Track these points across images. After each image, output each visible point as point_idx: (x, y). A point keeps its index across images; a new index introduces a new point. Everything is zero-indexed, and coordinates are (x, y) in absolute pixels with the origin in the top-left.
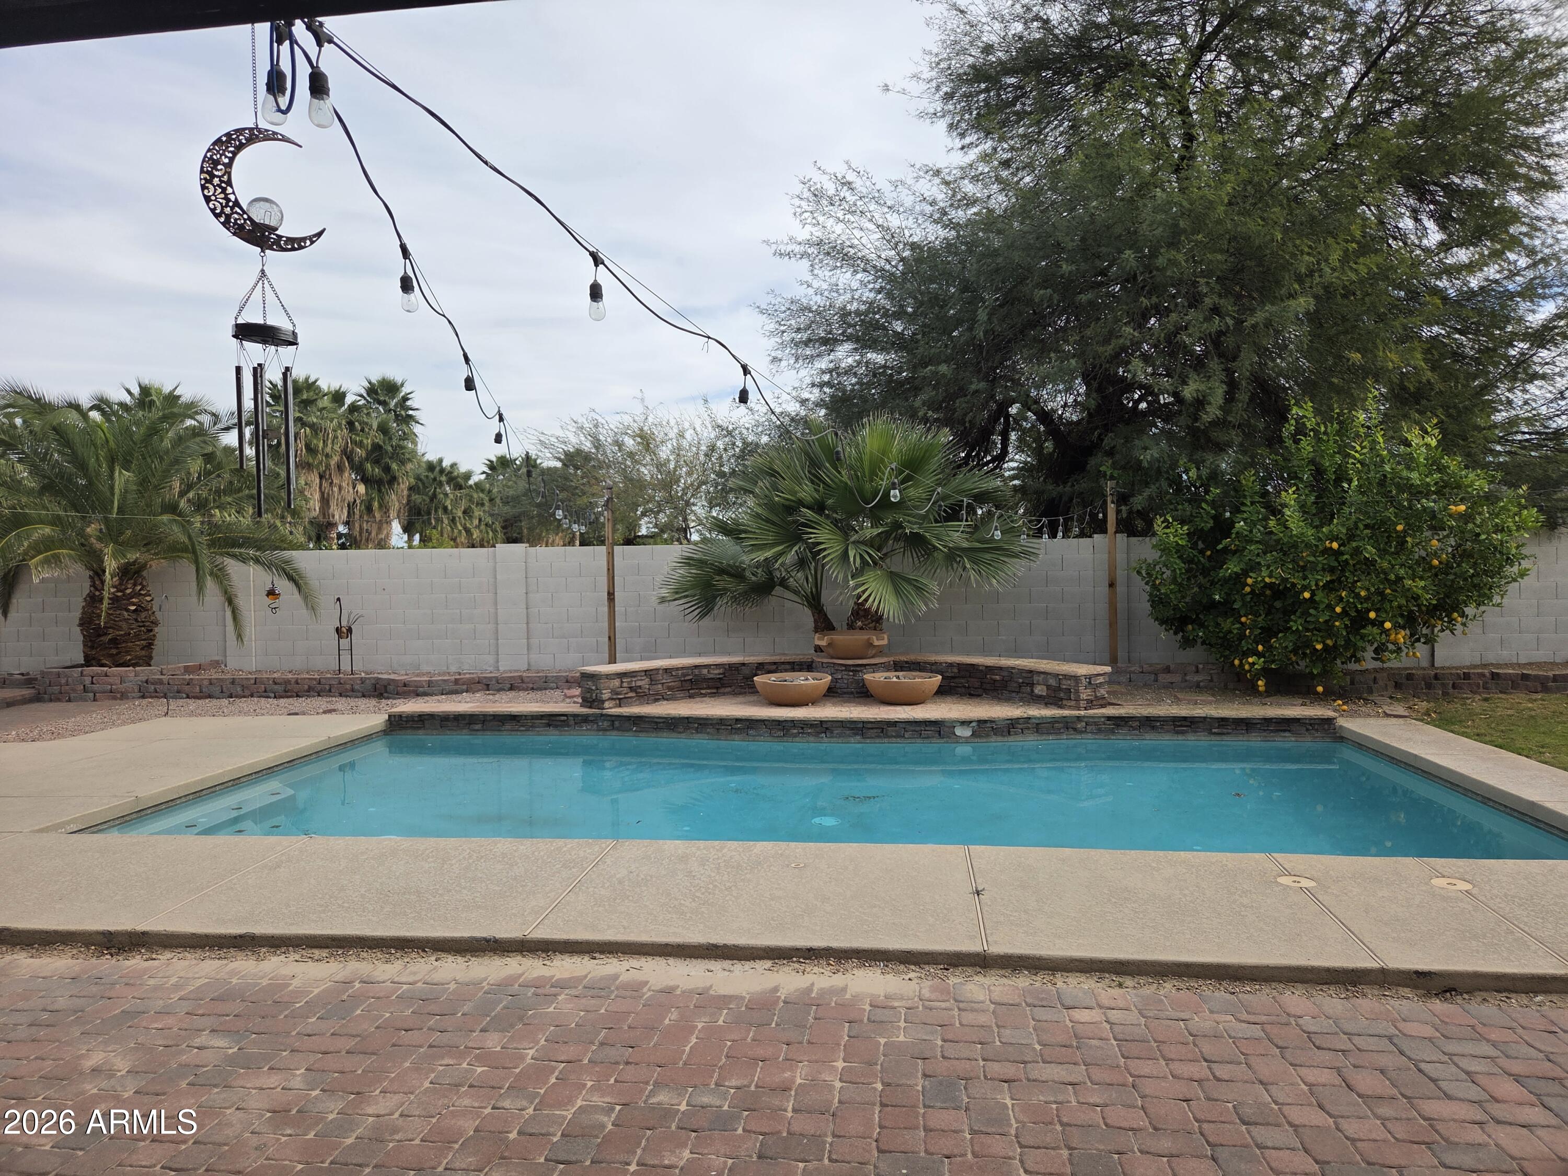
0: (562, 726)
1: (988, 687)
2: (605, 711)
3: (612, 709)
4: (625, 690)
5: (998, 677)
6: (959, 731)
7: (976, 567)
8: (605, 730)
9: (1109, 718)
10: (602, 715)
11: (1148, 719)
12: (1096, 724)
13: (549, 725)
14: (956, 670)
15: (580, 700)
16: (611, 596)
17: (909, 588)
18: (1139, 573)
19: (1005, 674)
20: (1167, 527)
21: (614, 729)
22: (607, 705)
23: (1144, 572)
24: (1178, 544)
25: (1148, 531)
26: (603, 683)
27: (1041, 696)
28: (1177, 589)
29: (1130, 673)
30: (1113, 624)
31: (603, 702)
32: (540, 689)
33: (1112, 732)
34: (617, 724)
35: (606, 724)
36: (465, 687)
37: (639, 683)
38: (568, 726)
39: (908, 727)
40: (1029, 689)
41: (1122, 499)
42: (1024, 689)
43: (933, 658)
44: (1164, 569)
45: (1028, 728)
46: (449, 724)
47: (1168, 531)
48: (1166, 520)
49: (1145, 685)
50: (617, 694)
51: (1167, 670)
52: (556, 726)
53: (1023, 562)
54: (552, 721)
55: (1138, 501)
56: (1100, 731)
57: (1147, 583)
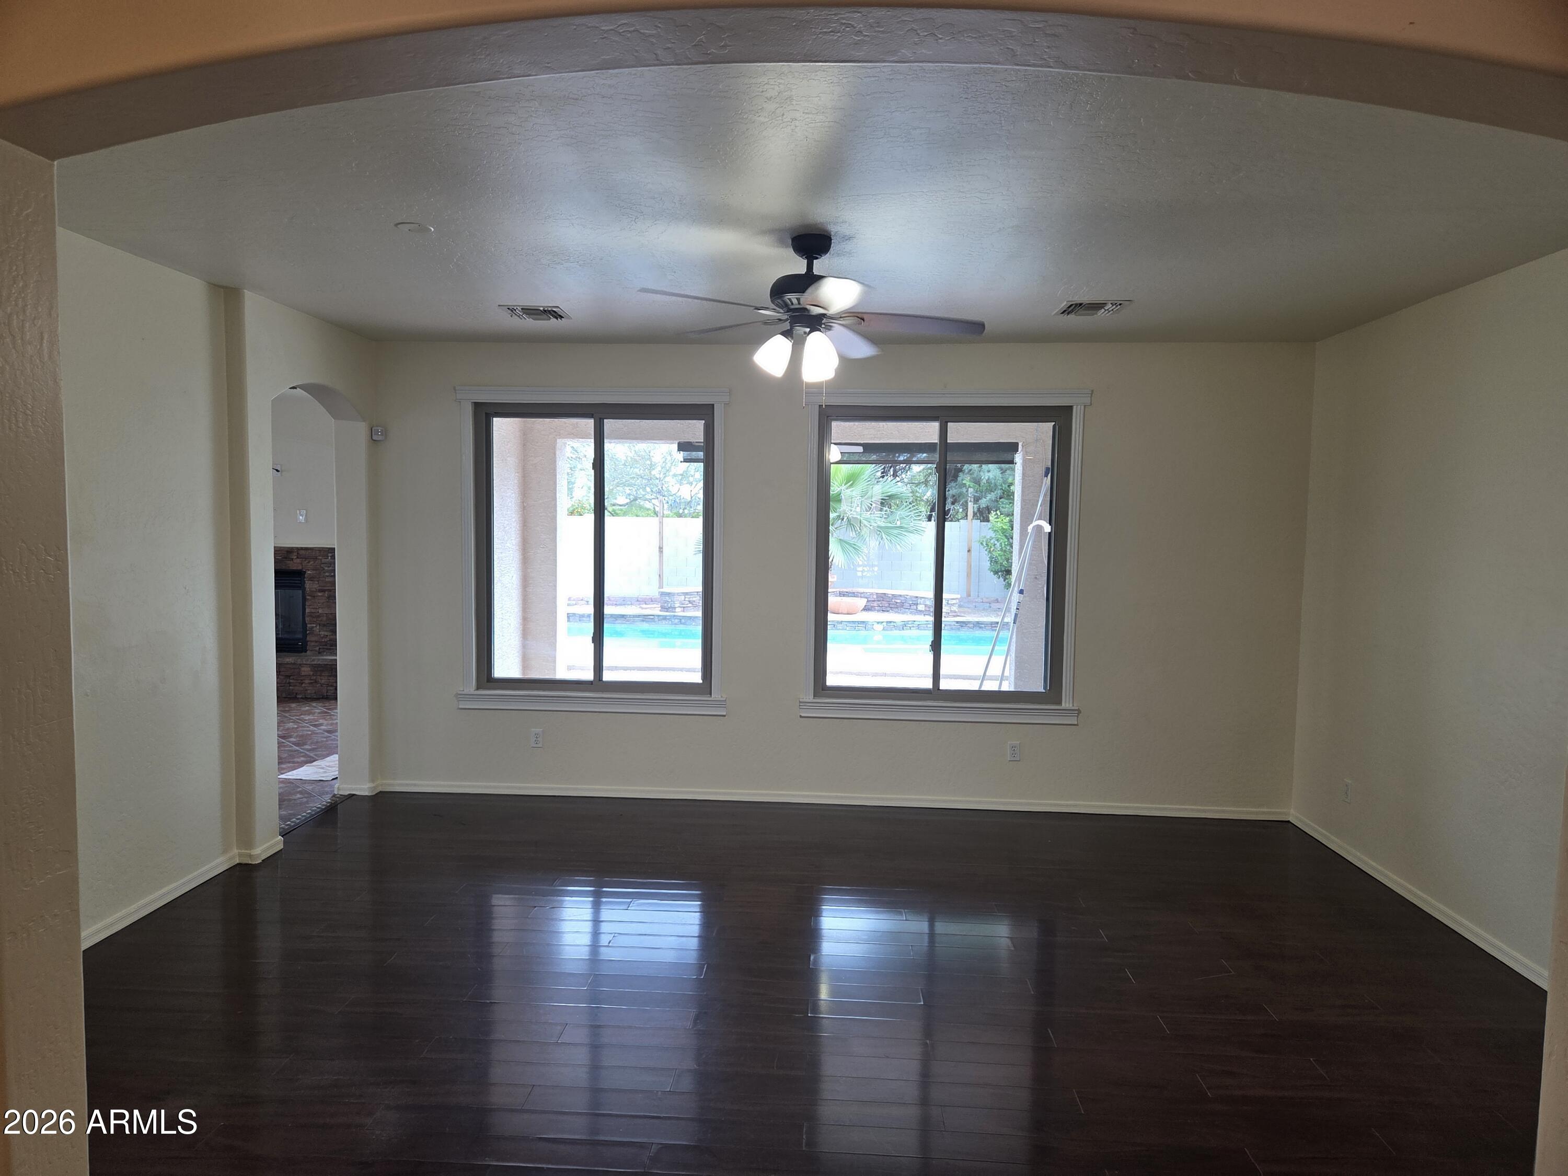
0: (651, 622)
1: (893, 606)
2: (676, 614)
3: (679, 612)
4: (687, 602)
5: (899, 601)
6: (876, 627)
7: (889, 538)
8: (676, 624)
9: (957, 622)
10: (674, 616)
11: (978, 623)
12: (950, 625)
13: (643, 621)
14: (875, 597)
15: (660, 608)
16: (661, 549)
17: (851, 549)
18: (982, 544)
19: (903, 598)
20: (997, 518)
21: (681, 624)
22: (677, 610)
23: (984, 543)
24: (1003, 528)
25: (987, 520)
26: (676, 598)
27: (921, 611)
28: (1002, 553)
29: (976, 602)
30: (969, 575)
31: (675, 608)
32: (621, 605)
33: (959, 629)
34: (683, 621)
35: (676, 621)
36: (574, 602)
37: (694, 599)
38: (654, 622)
39: (848, 624)
40: (915, 607)
41: (976, 500)
42: (912, 607)
43: (861, 590)
44: (996, 542)
45: (913, 627)
46: (584, 619)
47: (997, 520)
48: (997, 514)
49: (984, 609)
50: (683, 604)
51: (997, 601)
52: (646, 622)
53: (916, 536)
54: (645, 618)
55: (983, 503)
56: (952, 629)
57: (986, 550)
